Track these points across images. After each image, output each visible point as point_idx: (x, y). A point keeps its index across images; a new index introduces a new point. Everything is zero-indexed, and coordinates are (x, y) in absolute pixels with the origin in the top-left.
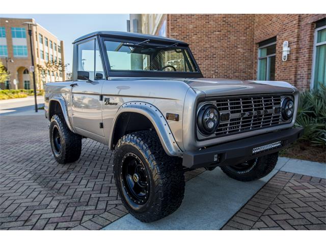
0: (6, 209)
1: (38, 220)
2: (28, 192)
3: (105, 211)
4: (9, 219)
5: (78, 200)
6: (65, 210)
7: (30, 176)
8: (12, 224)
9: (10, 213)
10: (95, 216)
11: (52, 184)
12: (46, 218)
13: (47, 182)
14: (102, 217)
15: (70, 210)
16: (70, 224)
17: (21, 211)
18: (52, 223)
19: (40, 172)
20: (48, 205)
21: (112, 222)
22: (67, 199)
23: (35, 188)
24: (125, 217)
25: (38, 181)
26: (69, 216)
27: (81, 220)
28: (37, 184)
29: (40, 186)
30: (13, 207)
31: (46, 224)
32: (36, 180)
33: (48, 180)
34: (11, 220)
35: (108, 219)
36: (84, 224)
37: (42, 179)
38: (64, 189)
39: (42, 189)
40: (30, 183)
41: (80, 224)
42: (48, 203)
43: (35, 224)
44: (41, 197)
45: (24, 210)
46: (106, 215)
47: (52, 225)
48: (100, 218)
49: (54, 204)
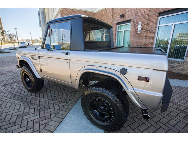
0: (5, 119)
1: (27, 122)
2: (13, 106)
3: (60, 110)
4: (10, 125)
5: (43, 106)
6: (40, 113)
7: (9, 96)
8: (13, 128)
9: (9, 121)
10: (56, 114)
11: (25, 99)
12: (32, 120)
13: (21, 98)
14: (60, 114)
15: (42, 113)
16: (46, 121)
17: (15, 119)
18: (36, 122)
19: (14, 93)
20: (29, 112)
21: (66, 116)
22: (37, 107)
23: (16, 103)
24: (70, 111)
25: (16, 98)
26: (43, 117)
27: (51, 118)
28: (16, 100)
29: (18, 102)
30: (9, 117)
31: (33, 124)
32: (14, 98)
33: (21, 97)
34: (11, 126)
35: (63, 114)
36: (53, 120)
37: (18, 97)
38: (33, 101)
39: (21, 103)
40: (11, 100)
41: (51, 120)
42: (28, 111)
43: (27, 125)
44: (22, 108)
45: (17, 118)
46: (61, 112)
47: (37, 124)
48: (59, 115)
49: (32, 111)
